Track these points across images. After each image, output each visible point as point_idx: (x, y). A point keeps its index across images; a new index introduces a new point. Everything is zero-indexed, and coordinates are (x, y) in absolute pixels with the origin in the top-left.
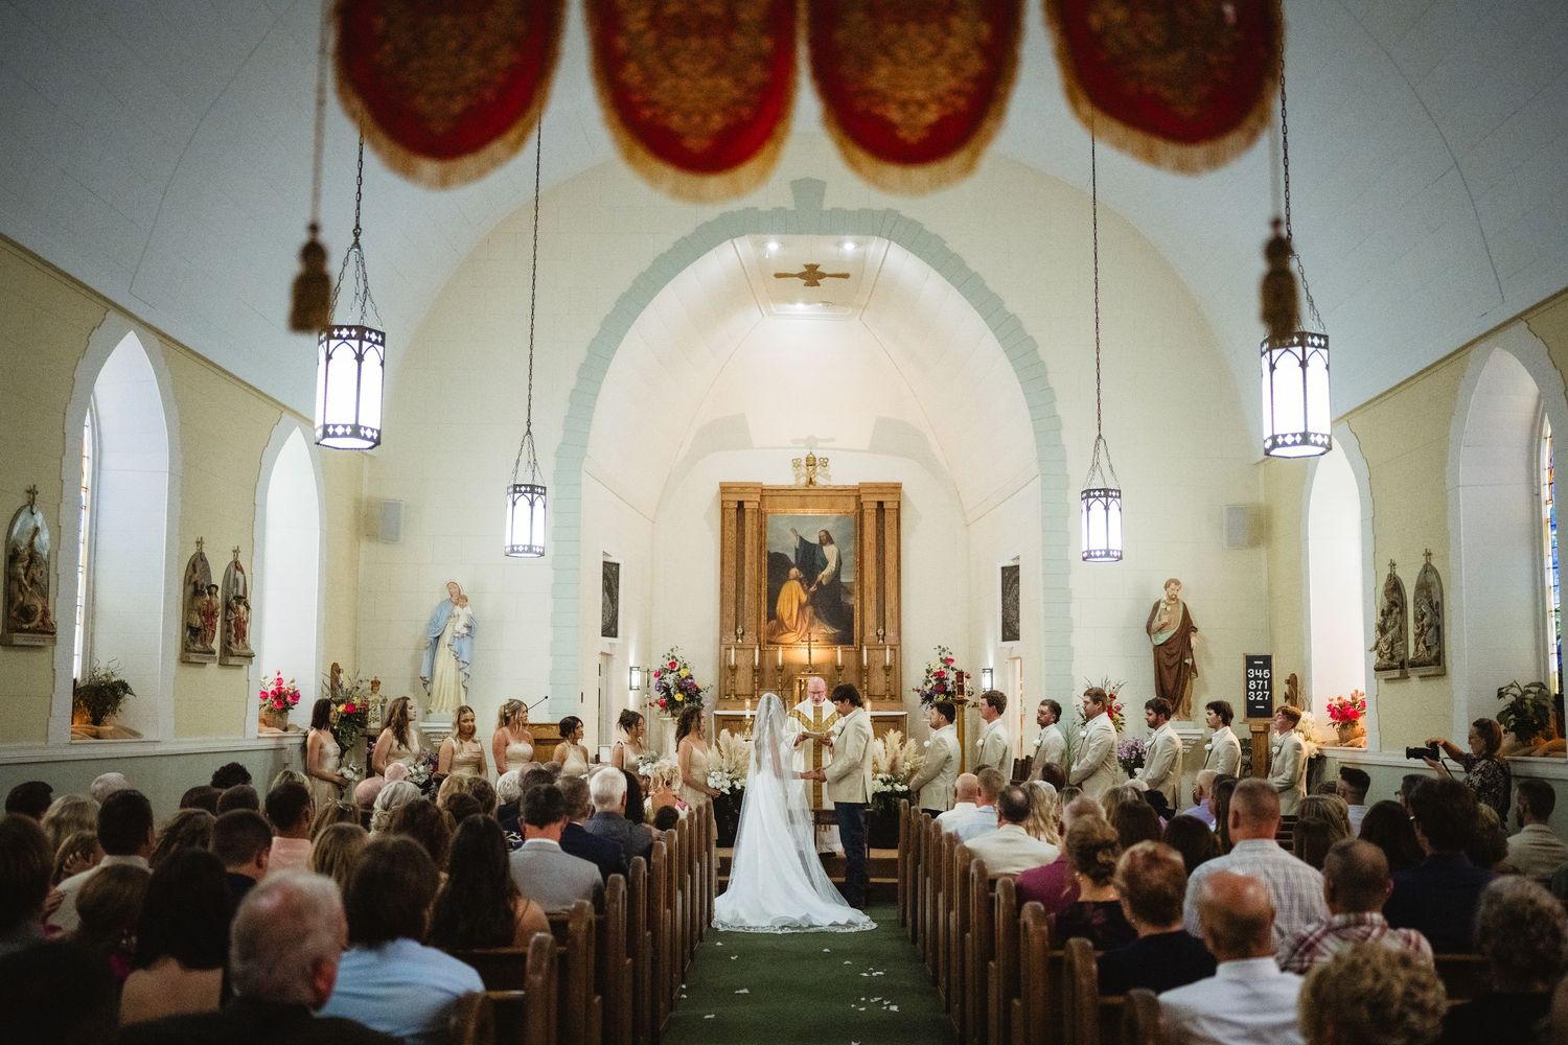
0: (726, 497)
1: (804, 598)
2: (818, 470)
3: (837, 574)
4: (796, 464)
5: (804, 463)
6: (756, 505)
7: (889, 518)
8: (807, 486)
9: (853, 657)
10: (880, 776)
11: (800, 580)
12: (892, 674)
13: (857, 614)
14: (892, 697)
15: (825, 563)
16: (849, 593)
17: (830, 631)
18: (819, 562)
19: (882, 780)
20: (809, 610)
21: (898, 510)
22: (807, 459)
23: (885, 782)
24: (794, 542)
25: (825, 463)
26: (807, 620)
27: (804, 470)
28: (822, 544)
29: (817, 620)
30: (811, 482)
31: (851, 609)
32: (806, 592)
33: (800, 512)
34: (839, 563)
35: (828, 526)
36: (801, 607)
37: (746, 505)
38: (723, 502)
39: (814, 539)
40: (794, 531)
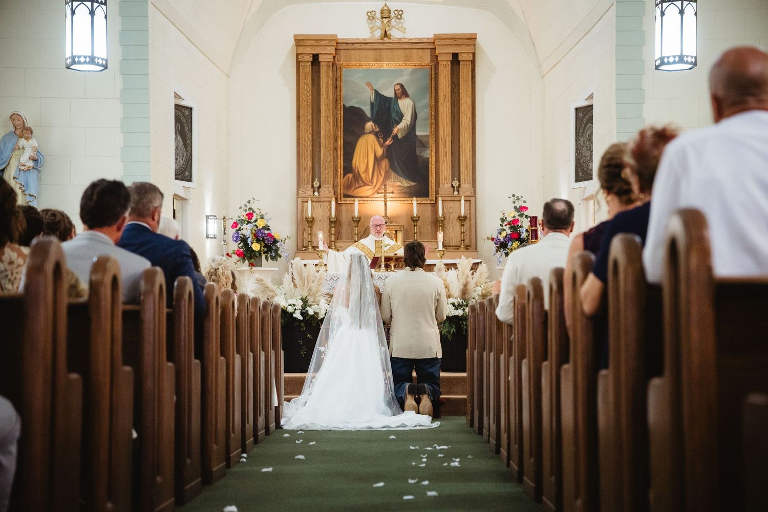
0: (301, 50)
1: (380, 152)
2: (393, 22)
3: (412, 127)
4: (371, 16)
5: (378, 15)
6: (330, 58)
7: (464, 71)
8: (382, 39)
9: (429, 209)
10: (451, 300)
11: (376, 134)
12: (467, 223)
13: (432, 167)
14: (467, 247)
15: (401, 116)
16: (424, 145)
17: (406, 183)
18: (394, 115)
19: (453, 304)
20: (385, 163)
21: (473, 62)
22: (382, 12)
23: (457, 307)
24: (370, 96)
25: (400, 15)
26: (383, 174)
27: (378, 23)
28: (397, 97)
29: (393, 174)
30: (386, 34)
31: (426, 162)
32: (381, 145)
33: (375, 65)
34: (415, 116)
35: (403, 80)
36: (377, 160)
37: (321, 58)
38: (297, 55)
39: (389, 93)
40: (369, 84)
